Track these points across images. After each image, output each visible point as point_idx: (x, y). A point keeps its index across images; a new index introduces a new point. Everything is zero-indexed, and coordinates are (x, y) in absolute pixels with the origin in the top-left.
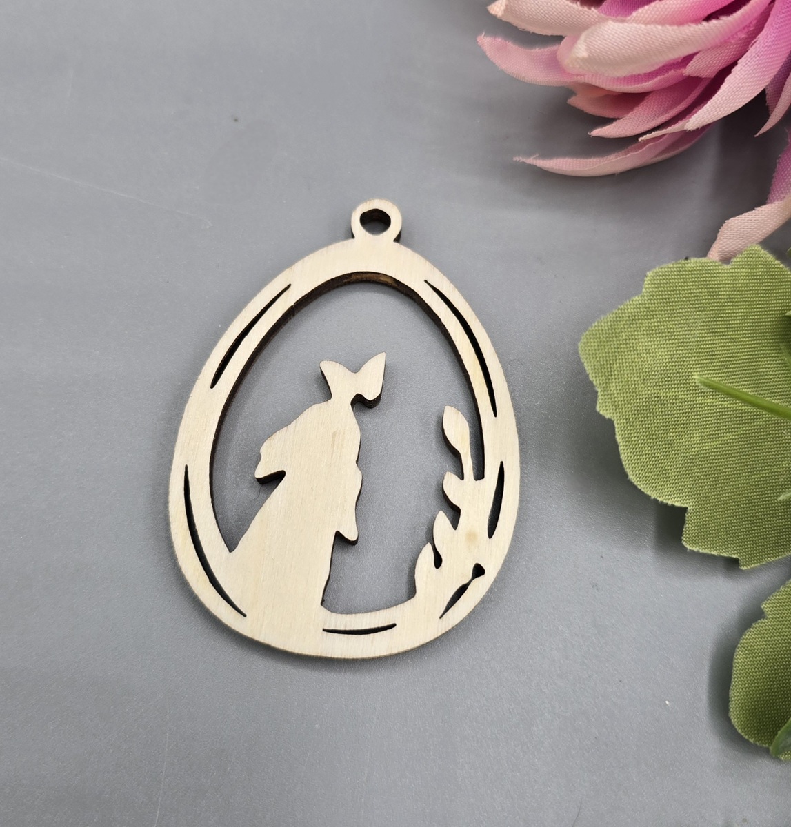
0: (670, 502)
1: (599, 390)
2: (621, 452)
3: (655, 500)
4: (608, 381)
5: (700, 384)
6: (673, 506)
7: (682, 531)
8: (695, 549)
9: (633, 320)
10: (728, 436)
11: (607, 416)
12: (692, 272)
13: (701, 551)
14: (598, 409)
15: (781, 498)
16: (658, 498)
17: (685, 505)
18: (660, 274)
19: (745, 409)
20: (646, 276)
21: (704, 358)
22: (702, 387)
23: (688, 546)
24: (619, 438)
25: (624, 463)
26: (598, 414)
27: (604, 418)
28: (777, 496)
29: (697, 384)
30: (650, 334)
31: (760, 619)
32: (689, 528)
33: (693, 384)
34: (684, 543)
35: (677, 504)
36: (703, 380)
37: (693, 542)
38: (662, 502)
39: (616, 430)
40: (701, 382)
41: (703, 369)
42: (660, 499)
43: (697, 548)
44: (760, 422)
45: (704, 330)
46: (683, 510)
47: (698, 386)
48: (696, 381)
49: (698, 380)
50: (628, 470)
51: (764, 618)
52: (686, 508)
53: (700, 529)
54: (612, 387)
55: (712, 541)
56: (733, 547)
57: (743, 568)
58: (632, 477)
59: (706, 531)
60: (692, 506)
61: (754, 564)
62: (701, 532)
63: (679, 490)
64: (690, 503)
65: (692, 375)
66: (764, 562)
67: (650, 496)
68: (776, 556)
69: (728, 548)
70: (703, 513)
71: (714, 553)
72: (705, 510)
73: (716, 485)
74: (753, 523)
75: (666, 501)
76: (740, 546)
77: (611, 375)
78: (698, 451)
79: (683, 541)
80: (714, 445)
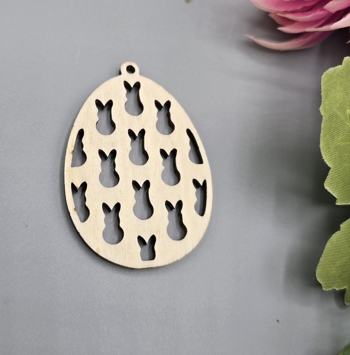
1: (322, 101)
2: (321, 132)
3: (323, 160)
5: (348, 115)
6: (327, 165)
7: (326, 178)
9: (337, 75)
11: (321, 114)
13: (328, 190)
14: (320, 108)
17: (330, 167)
23: (325, 186)
24: (322, 126)
26: (319, 111)
31: (338, 231)
32: (329, 178)
33: (346, 114)
35: (329, 165)
36: (349, 113)
37: (328, 185)
39: (322, 121)
42: (325, 160)
43: (327, 188)
51: (340, 230)
52: (330, 168)
53: (331, 180)
54: (326, 101)
55: (332, 187)
56: (337, 193)
57: (337, 204)
58: (321, 145)
59: (332, 182)
60: (332, 168)
61: (340, 203)
62: (330, 182)
63: (330, 159)
64: (332, 166)
65: (347, 110)
66: (342, 204)
67: (322, 158)
68: (346, 203)
69: (335, 193)
70: (334, 173)
71: (331, 193)
72: (334, 172)
73: (340, 162)
74: (344, 185)
75: (326, 162)
76: (338, 193)
77: (327, 96)
78: (339, 144)
79: (324, 183)
80: (343, 144)
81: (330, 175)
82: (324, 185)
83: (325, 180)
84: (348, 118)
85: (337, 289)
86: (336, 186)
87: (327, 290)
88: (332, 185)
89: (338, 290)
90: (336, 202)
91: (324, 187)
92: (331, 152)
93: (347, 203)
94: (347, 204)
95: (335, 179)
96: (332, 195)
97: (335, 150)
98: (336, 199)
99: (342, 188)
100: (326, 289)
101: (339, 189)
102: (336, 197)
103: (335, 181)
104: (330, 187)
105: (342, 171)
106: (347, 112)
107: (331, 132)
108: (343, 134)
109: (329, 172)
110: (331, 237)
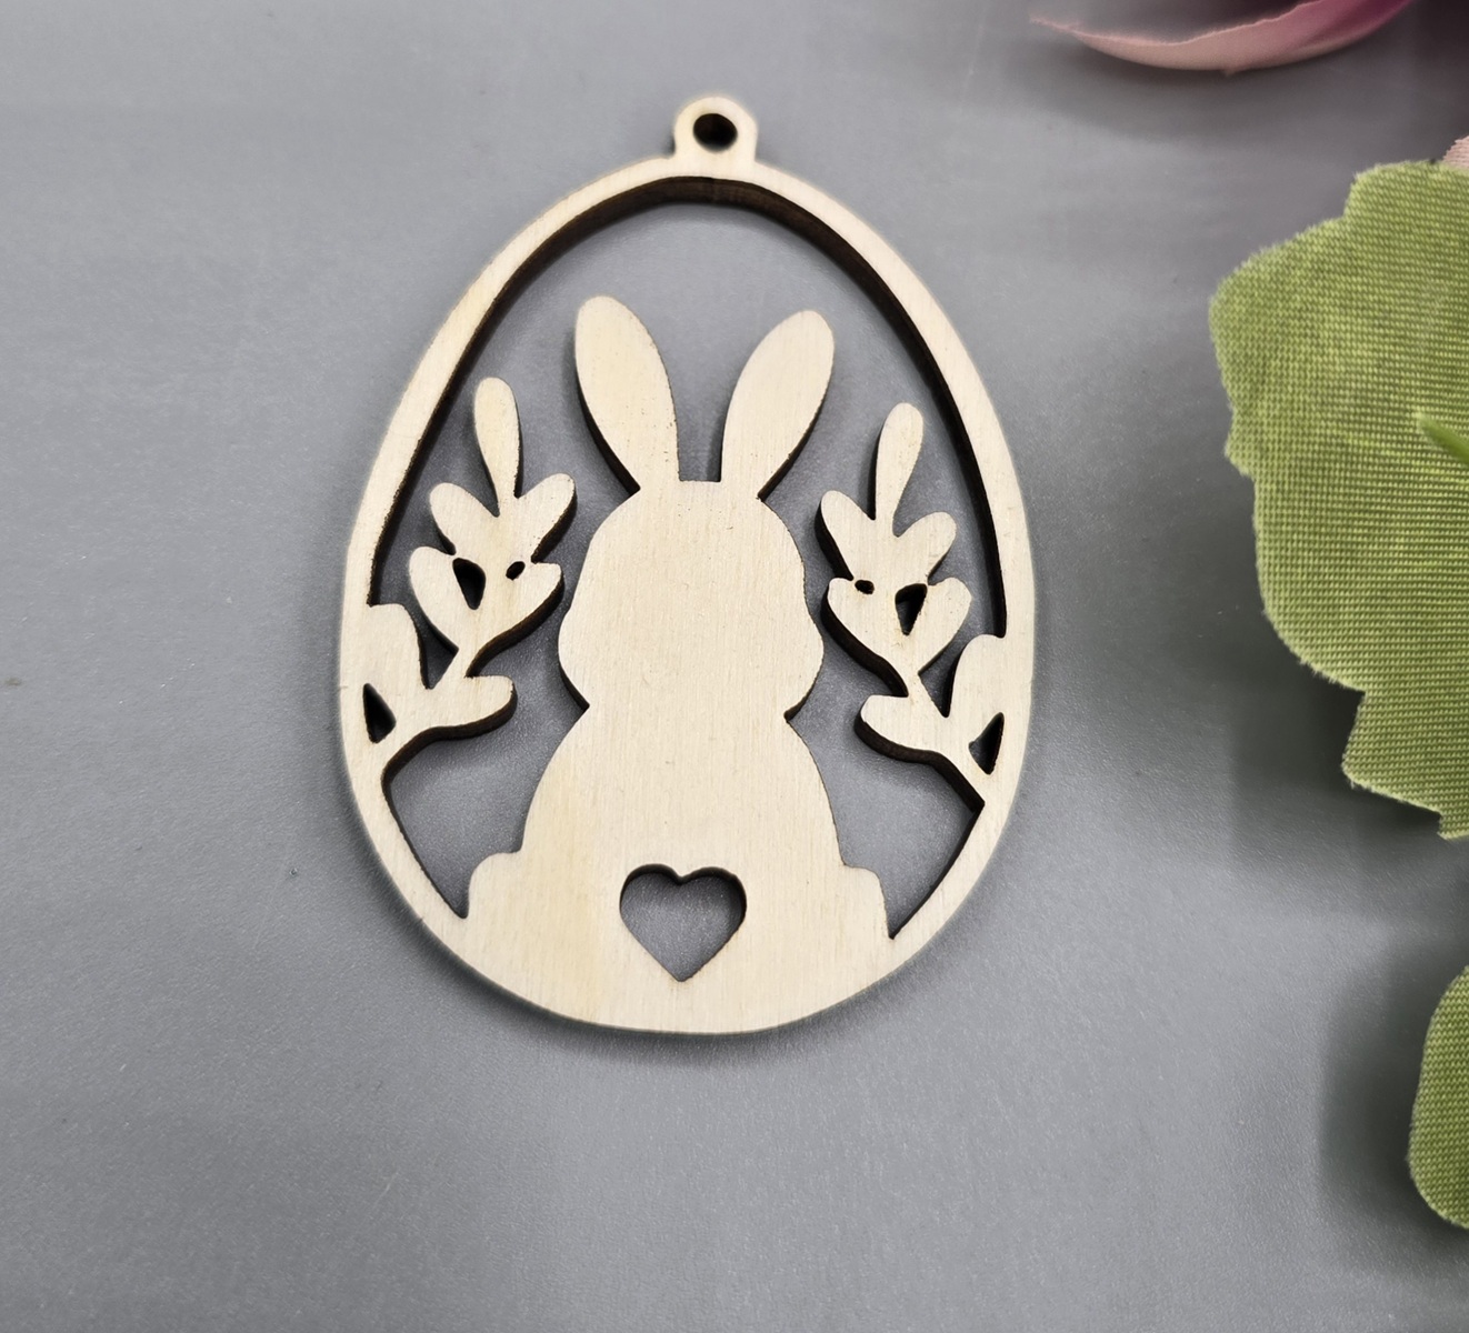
0: (1333, 676)
1: (1235, 411)
2: (1260, 552)
3: (1307, 668)
4: (1255, 393)
5: (1422, 433)
6: (1337, 686)
7: (1346, 742)
8: (1365, 784)
9: (1319, 270)
10: (1457, 554)
11: (1244, 470)
12: (1438, 191)
13: (1374, 789)
14: (1228, 450)
16: (1312, 665)
17: (1360, 688)
18: (1381, 183)
20: (1354, 181)
21: (1437, 378)
22: (1426, 439)
23: (1351, 776)
24: (1258, 523)
25: (1260, 579)
26: (1227, 462)
27: (1237, 472)
29: (1417, 432)
30: (1345, 307)
32: (1361, 739)
33: (1411, 431)
34: (1345, 768)
35: (1347, 683)
36: (1430, 424)
37: (1365, 769)
38: (1319, 674)
39: (1257, 503)
40: (1425, 429)
41: (1432, 401)
42: (1317, 667)
43: (1368, 781)
45: (1444, 318)
46: (1356, 697)
47: (1418, 436)
48: (1418, 424)
49: (1422, 422)
50: (1266, 595)
52: (1361, 694)
53: (1379, 742)
54: (1260, 408)
57: (1446, 836)
58: (1272, 611)
60: (1373, 691)
61: (1465, 829)
62: (1380, 750)
64: (1367, 683)
65: (1412, 411)
67: (1299, 659)
70: (1392, 709)
71: (1398, 796)
72: (1394, 704)
73: (1424, 652)
75: (1327, 674)
77: (1262, 382)
78: (1399, 575)
79: (1343, 764)
80: (1428, 568)
81: (1366, 721)
82: (1343, 771)
83: (1343, 750)
84: (1429, 448)
86: (1426, 761)
90: (1437, 831)
91: (1342, 779)
95: (1408, 733)
96: (1407, 803)
98: (1436, 816)
102: (1433, 808)
106: (1415, 420)
107: (1331, 534)
108: (1412, 521)
109: (1356, 711)
110: (1447, 993)
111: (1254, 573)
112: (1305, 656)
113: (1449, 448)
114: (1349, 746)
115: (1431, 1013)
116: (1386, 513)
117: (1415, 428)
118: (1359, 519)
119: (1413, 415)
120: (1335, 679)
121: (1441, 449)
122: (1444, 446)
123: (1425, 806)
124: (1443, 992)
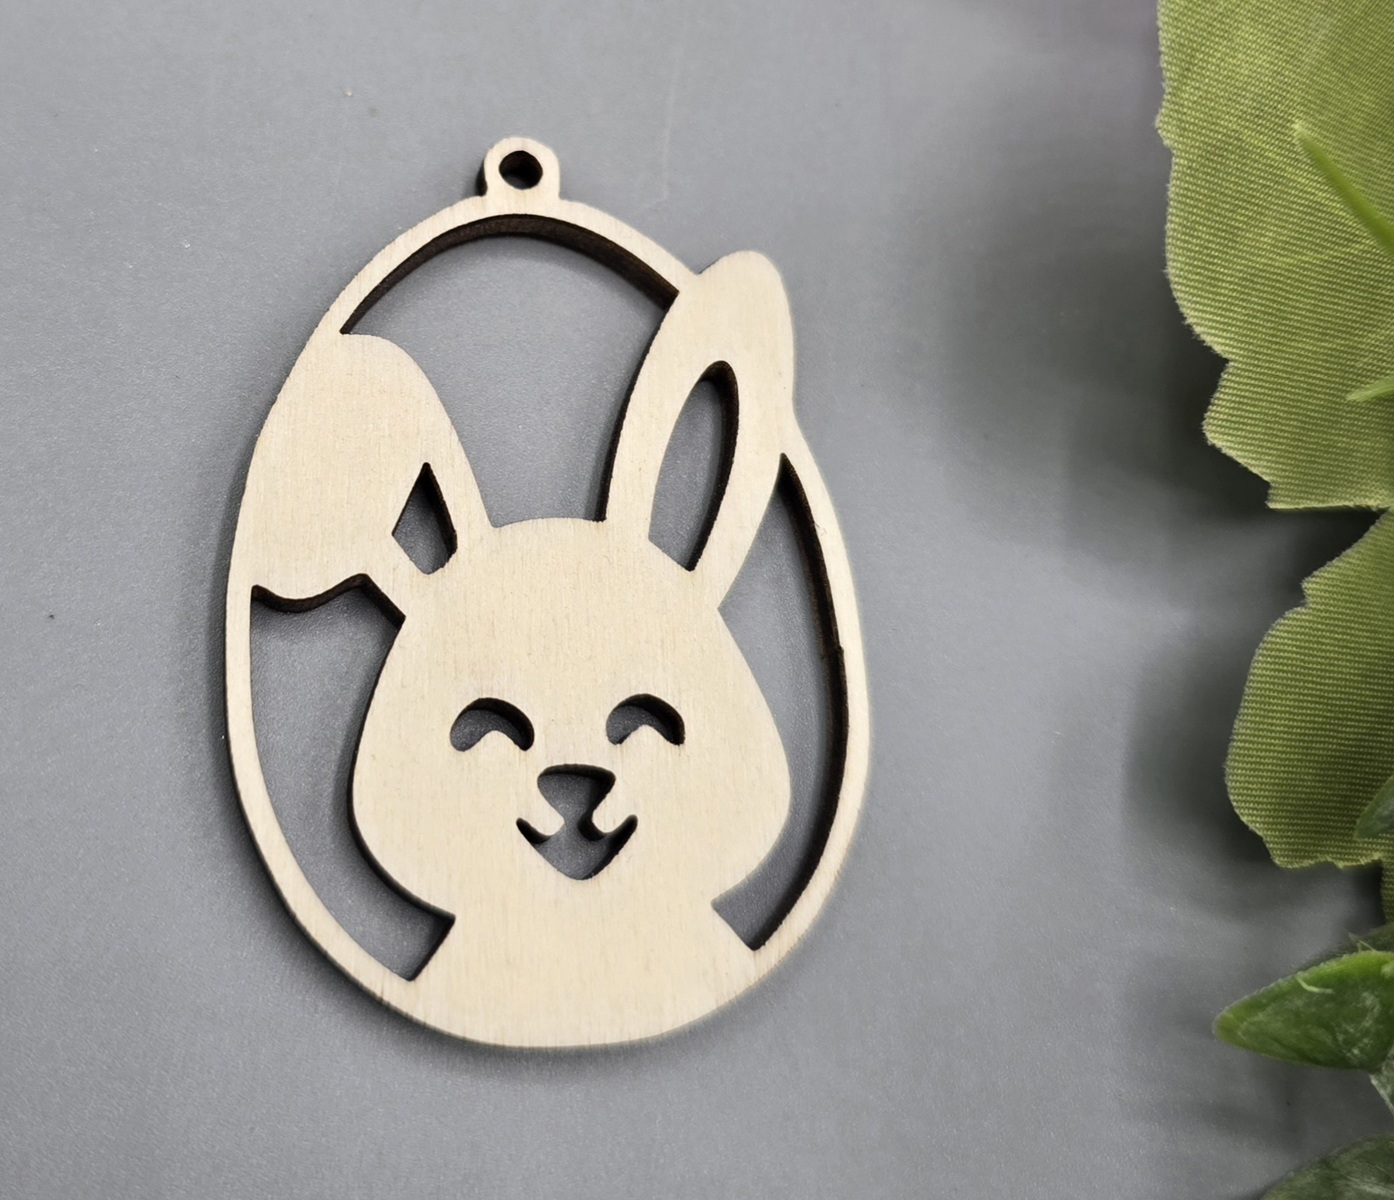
0: (1209, 340)
1: (1167, 90)
3: (1190, 329)
5: (1298, 143)
6: (1210, 348)
7: (1209, 403)
8: (1219, 444)
10: (1309, 257)
11: (1166, 143)
13: (1224, 451)
14: (1158, 121)
15: (1351, 397)
16: (1194, 326)
17: (1225, 356)
19: (1343, 217)
21: (1313, 99)
22: (1299, 150)
23: (1209, 435)
26: (1155, 133)
27: (1161, 143)
28: (1347, 392)
29: (1293, 142)
31: (1297, 606)
32: (1223, 401)
33: (1290, 139)
35: (1218, 349)
36: (1305, 137)
37: (1219, 430)
38: (1198, 335)
39: (1172, 174)
40: (1300, 140)
41: (1308, 117)
42: (1198, 330)
43: (1221, 441)
44: (1356, 249)
46: (1220, 363)
47: (1294, 145)
48: (1295, 135)
49: (1299, 134)
51: (1303, 605)
52: (1227, 361)
53: (1233, 408)
54: (1185, 92)
55: (1245, 437)
56: (1268, 461)
57: (1272, 506)
58: (1172, 271)
59: (1241, 417)
60: (1235, 361)
61: (1287, 503)
62: (1233, 416)
63: (1225, 324)
64: (1233, 353)
65: (1293, 122)
66: (1301, 506)
67: (1185, 319)
68: (1320, 501)
69: (1260, 459)
70: (1245, 381)
71: (1241, 461)
72: (1249, 378)
73: (1273, 336)
74: (1304, 428)
75: (1203, 337)
76: (1277, 463)
77: (1188, 70)
78: (1265, 264)
79: (1204, 422)
80: (1287, 264)
81: (1225, 387)
82: (1205, 427)
83: (1206, 410)
84: (1301, 158)
85: (1341, 865)
86: (1265, 434)
87: (1296, 866)
88: (1242, 430)
89: (1346, 866)
90: (1266, 499)
91: (1201, 436)
92: (1225, 296)
93: (1323, 502)
94: (1321, 505)
95: (1254, 406)
96: (1246, 469)
97: (1245, 287)
98: (1267, 485)
99: (1294, 440)
100: (1291, 863)
101: (1280, 444)
102: (1266, 478)
103: (1257, 413)
104: (1233, 435)
105: (1287, 372)
106: (1295, 131)
107: (1219, 215)
108: (1280, 220)
109: (1220, 377)
110: (1270, 632)
111: (1162, 234)
112: (1191, 316)
113: (1318, 162)
114: (1210, 407)
115: (1256, 646)
116: (1263, 207)
117: (1293, 138)
118: (1244, 208)
119: (1293, 126)
120: (1209, 344)
121: (1309, 161)
122: (1312, 159)
123: (1260, 475)
124: (1267, 630)
